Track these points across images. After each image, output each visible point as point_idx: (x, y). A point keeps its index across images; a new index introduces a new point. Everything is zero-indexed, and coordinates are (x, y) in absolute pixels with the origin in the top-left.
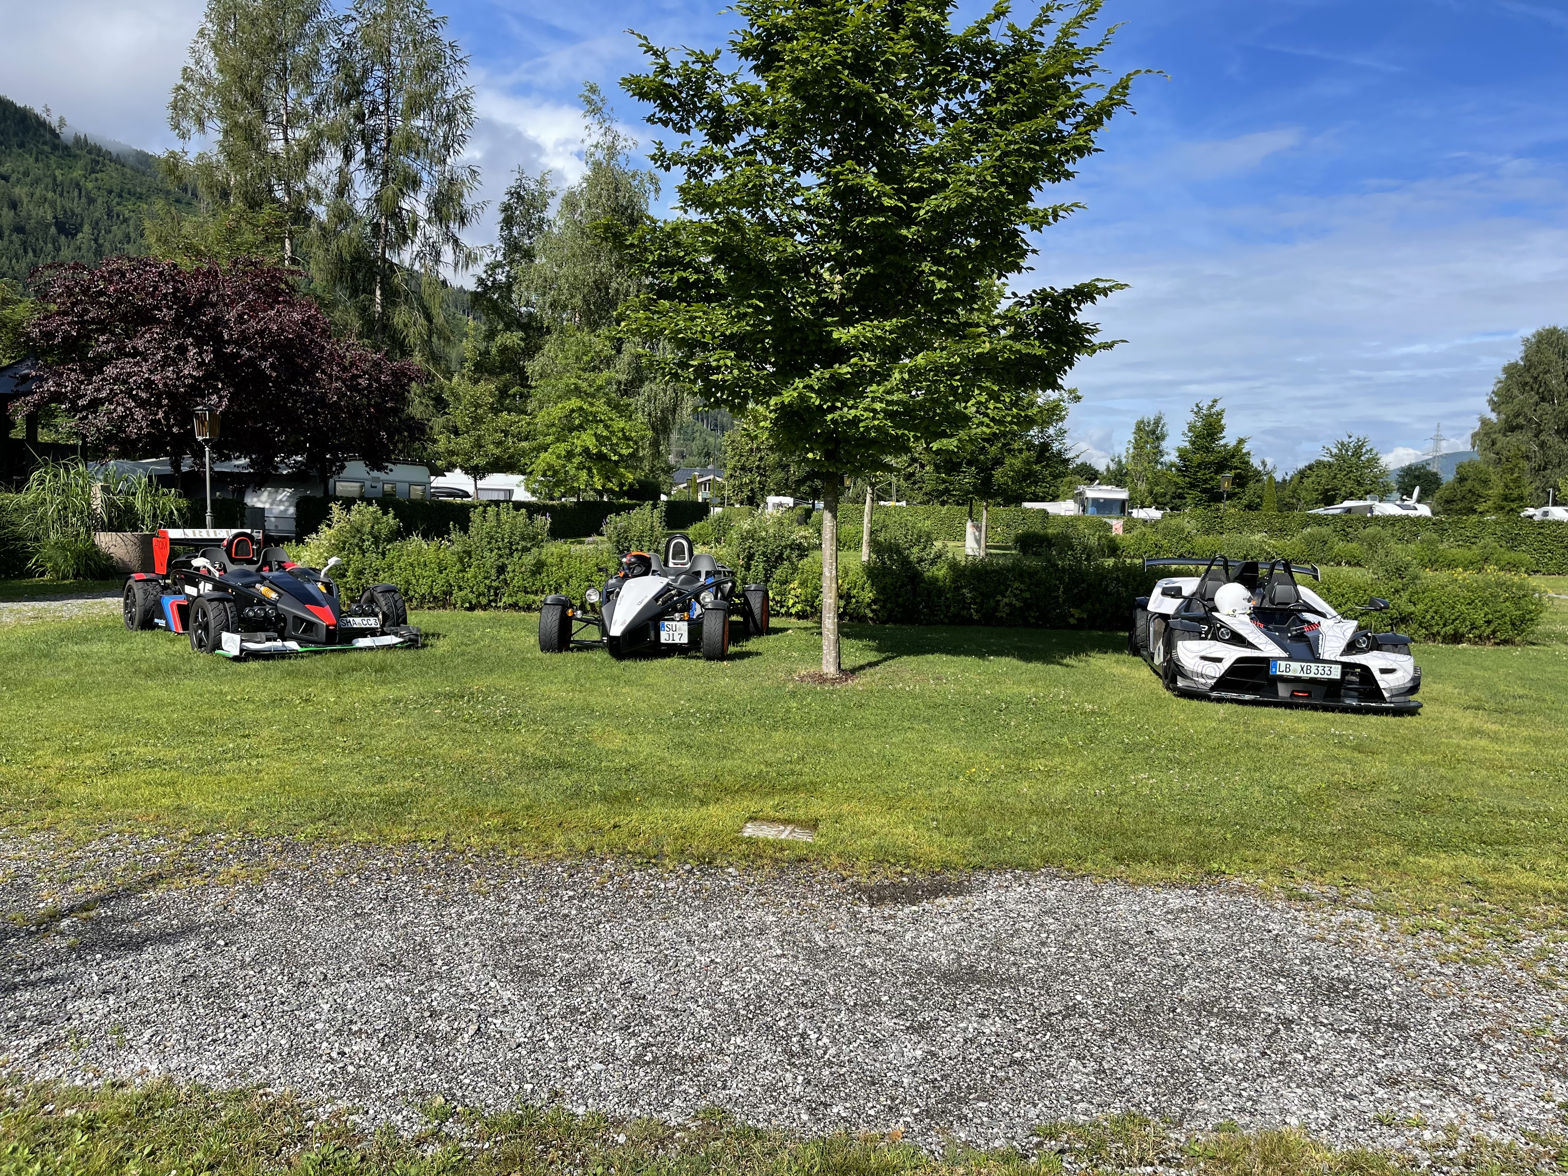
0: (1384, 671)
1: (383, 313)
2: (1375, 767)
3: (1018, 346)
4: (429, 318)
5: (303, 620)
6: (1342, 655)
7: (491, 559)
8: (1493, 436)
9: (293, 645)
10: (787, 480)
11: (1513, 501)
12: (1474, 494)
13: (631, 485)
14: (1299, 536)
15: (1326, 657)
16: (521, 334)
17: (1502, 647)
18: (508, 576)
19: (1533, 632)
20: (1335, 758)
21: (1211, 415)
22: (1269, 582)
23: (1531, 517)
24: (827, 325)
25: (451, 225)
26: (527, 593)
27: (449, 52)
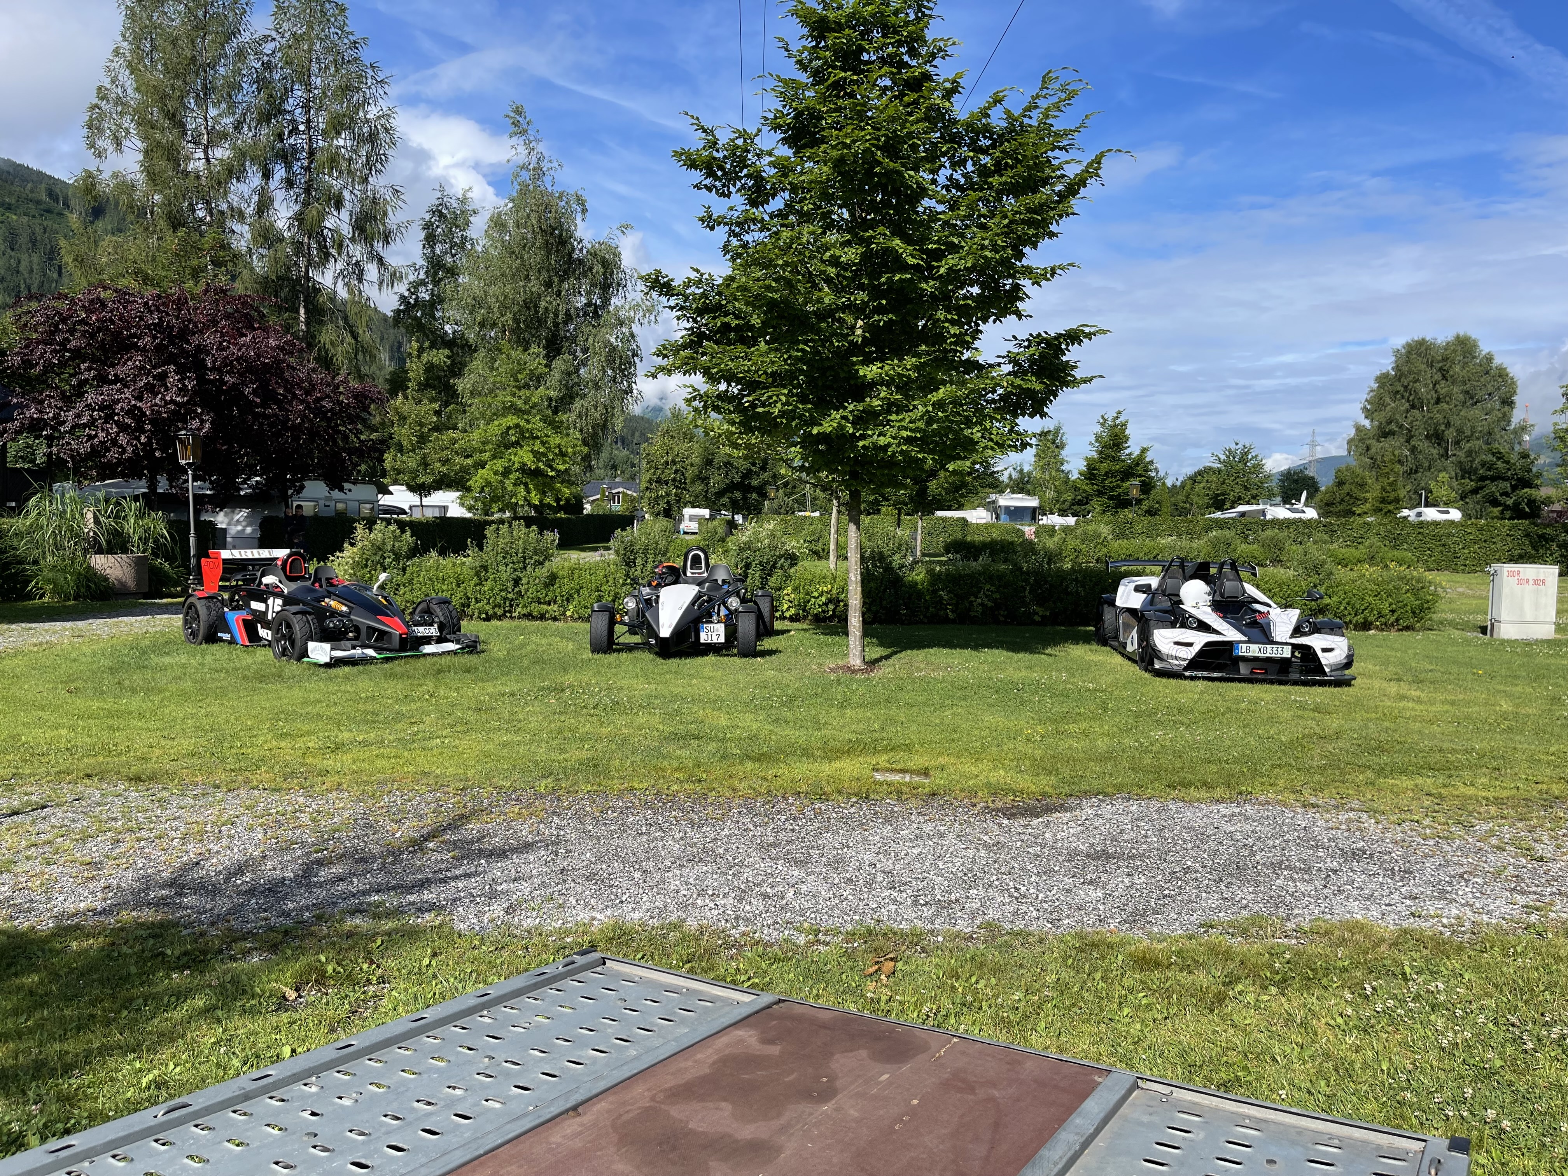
0: (1325, 650)
1: (308, 331)
2: (1334, 723)
3: (1018, 382)
4: (355, 336)
5: (375, 630)
6: (1292, 636)
7: (505, 573)
8: (1368, 442)
9: (370, 652)
10: (707, 492)
11: (1390, 503)
12: (1351, 496)
13: (568, 500)
14: (1205, 539)
15: (1278, 640)
16: (447, 352)
17: (1404, 633)
18: (523, 588)
19: (1430, 619)
20: (1301, 717)
21: (1116, 426)
22: (1219, 579)
23: (1405, 518)
24: (854, 364)
25: (375, 244)
26: (540, 603)
27: (370, 72)
